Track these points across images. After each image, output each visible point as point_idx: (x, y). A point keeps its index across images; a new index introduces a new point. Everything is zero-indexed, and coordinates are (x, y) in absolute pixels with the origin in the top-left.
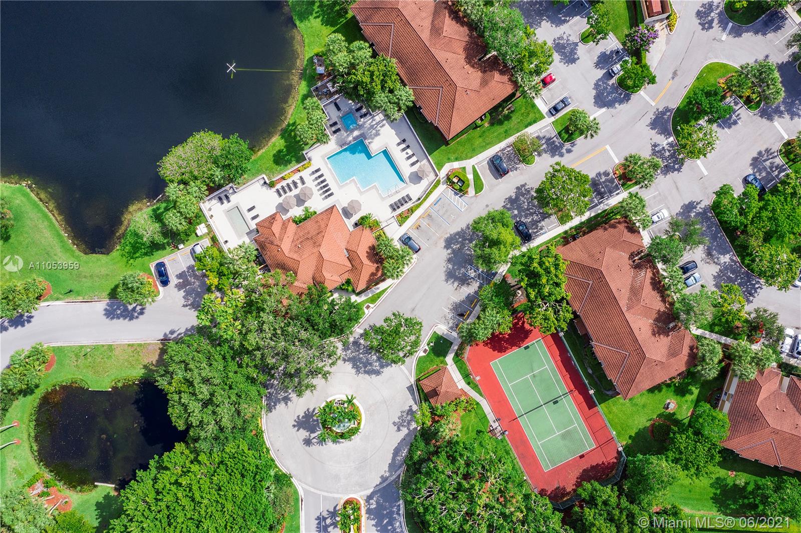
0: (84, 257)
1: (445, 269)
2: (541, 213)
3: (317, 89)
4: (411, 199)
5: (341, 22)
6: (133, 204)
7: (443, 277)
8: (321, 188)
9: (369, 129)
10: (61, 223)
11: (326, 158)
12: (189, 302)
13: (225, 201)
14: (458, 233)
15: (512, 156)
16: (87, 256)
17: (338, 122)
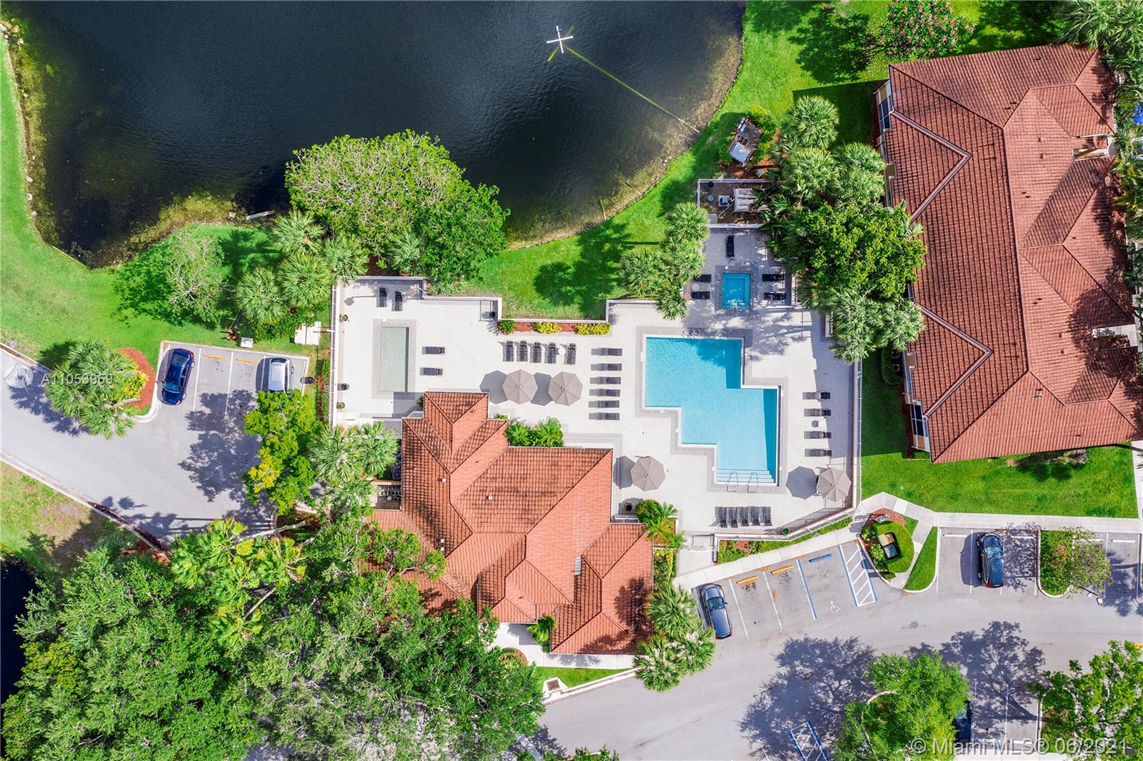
0: (39, 246)
1: (753, 701)
2: (1013, 703)
3: (709, 187)
4: (768, 522)
5: (839, 80)
6: (201, 197)
7: (741, 715)
8: (601, 392)
9: (767, 330)
10: (33, 149)
11: (645, 336)
12: (199, 465)
13: (390, 303)
14: (822, 645)
15: (1025, 554)
16: (47, 248)
17: (713, 278)
